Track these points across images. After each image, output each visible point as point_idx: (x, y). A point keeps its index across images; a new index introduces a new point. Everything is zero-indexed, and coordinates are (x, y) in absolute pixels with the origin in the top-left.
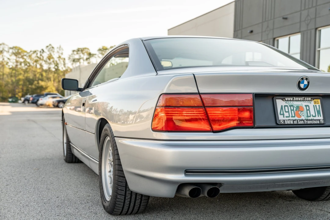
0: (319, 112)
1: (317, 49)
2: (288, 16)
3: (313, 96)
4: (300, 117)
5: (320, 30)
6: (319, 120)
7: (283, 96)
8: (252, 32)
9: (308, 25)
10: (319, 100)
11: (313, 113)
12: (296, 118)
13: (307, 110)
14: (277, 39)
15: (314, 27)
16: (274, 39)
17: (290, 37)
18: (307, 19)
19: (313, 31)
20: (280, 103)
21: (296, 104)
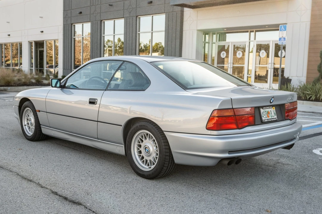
0: (275, 114)
1: (138, 33)
2: (113, 4)
3: (273, 106)
4: (269, 117)
5: (140, 18)
6: (276, 118)
7: (262, 107)
8: (81, 13)
9: (130, 13)
10: (274, 107)
11: (273, 115)
12: (268, 118)
13: (271, 113)
14: (104, 21)
15: (135, 15)
16: (101, 21)
17: (114, 21)
18: (129, 8)
19: (134, 18)
20: (262, 110)
21: (267, 110)
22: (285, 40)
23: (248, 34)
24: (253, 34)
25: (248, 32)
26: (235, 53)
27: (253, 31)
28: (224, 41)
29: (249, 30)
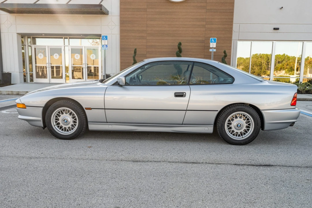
22: (107, 47)
23: (62, 40)
24: (66, 40)
25: (62, 38)
26: (52, 55)
27: (67, 38)
28: (35, 44)
29: (64, 37)
